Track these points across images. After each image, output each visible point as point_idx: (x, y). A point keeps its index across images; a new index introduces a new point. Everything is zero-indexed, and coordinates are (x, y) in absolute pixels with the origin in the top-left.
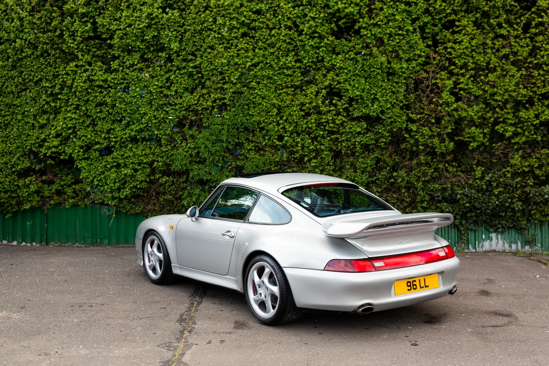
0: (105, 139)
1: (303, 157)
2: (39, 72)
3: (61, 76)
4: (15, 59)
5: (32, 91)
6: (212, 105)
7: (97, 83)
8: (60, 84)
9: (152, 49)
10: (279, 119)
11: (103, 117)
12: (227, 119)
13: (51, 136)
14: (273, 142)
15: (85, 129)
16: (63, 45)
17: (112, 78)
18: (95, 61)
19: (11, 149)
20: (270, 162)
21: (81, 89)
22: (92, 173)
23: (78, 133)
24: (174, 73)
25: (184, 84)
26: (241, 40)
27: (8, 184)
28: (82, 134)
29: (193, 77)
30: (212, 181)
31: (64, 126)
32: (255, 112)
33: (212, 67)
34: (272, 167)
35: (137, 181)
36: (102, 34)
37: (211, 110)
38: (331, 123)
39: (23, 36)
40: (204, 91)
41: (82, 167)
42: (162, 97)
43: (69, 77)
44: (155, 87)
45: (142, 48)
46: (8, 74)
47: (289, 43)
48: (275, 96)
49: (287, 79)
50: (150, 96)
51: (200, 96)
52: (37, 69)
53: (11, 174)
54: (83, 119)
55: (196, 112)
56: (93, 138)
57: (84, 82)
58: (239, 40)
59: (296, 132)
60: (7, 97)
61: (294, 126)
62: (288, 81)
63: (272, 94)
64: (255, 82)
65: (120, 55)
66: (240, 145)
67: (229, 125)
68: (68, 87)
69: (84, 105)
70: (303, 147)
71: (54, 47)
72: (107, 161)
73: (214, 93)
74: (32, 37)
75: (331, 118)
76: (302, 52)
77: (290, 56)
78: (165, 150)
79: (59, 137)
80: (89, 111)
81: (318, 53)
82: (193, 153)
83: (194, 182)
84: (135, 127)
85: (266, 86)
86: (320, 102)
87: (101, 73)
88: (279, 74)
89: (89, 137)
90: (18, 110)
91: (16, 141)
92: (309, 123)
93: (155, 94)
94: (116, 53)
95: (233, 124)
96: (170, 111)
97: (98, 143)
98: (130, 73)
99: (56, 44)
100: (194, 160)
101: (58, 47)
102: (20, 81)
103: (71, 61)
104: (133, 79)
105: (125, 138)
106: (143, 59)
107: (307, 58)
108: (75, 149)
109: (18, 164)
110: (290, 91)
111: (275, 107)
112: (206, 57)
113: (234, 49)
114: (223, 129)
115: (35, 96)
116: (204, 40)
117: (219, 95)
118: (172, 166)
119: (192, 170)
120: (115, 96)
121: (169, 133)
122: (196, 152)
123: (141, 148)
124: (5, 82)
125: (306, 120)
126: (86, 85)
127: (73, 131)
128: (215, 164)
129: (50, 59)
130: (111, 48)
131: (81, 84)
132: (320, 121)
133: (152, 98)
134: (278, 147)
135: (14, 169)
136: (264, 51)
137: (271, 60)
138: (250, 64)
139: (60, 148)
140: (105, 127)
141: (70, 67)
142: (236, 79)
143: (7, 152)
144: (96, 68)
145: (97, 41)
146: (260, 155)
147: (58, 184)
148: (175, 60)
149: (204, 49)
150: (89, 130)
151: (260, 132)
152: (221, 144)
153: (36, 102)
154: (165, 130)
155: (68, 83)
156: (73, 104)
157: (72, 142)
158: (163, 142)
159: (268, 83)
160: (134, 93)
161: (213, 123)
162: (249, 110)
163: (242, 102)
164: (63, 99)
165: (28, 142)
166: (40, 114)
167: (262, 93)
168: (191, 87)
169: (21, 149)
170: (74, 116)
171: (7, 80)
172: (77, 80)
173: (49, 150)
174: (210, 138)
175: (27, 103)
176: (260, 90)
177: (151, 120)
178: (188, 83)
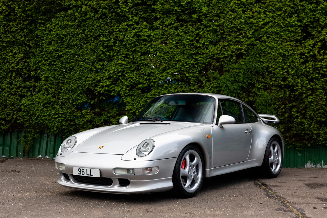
0: (146, 80)
1: (301, 94)
2: (98, 30)
3: (114, 33)
4: (80, 20)
5: (92, 44)
6: (232, 54)
7: (143, 38)
8: (114, 39)
9: (187, 12)
10: (283, 65)
11: (146, 63)
12: (243, 65)
13: (104, 78)
14: (278, 83)
15: (131, 73)
16: (118, 9)
17: (155, 34)
18: (141, 21)
20: (276, 98)
21: (130, 43)
22: (135, 106)
23: (127, 75)
24: (203, 30)
25: (210, 38)
26: (255, 5)
27: (69, 114)
28: (129, 76)
29: (216, 34)
31: (116, 70)
32: (265, 59)
33: (232, 25)
34: (276, 102)
35: (170, 113)
36: (147, 2)
37: (230, 59)
38: (324, 68)
39: (88, 3)
40: (226, 44)
41: (127, 102)
42: (192, 48)
43: (122, 33)
44: (188, 40)
45: (178, 12)
46: (74, 31)
47: (292, 8)
48: (281, 47)
49: (291, 35)
51: (222, 47)
52: (96, 27)
53: (71, 107)
54: (130, 65)
55: (218, 60)
56: (137, 79)
57: (133, 37)
58: (253, 5)
59: (297, 75)
60: (72, 49)
61: (296, 70)
62: (291, 36)
63: (279, 46)
64: (266, 37)
65: (161, 17)
66: (253, 85)
67: (244, 70)
68: (120, 41)
69: (131, 55)
70: (302, 86)
71: (111, 11)
72: (147, 97)
73: (233, 46)
74: (95, 3)
75: (325, 64)
76: (303, 14)
77: (294, 17)
78: (193, 88)
79: (110, 79)
80: (135, 59)
81: (315, 15)
82: (215, 91)
85: (274, 39)
86: (316, 52)
87: (146, 30)
88: (285, 30)
89: (135, 78)
90: (80, 58)
91: (77, 82)
92: (307, 68)
93: (188, 46)
94: (158, 15)
95: (248, 69)
96: (198, 58)
97: (141, 83)
98: (169, 30)
99: (113, 8)
101: (114, 11)
102: (84, 36)
103: (123, 22)
104: (171, 35)
106: (178, 20)
107: (306, 19)
108: (123, 88)
109: (78, 99)
110: (293, 43)
111: (281, 56)
112: (228, 18)
113: (249, 12)
114: (240, 72)
115: (94, 48)
116: (226, 6)
120: (156, 47)
121: (197, 76)
122: (218, 91)
123: (174, 87)
124: (71, 38)
125: (305, 66)
126: (134, 40)
127: (122, 74)
129: (107, 20)
130: (154, 12)
131: (131, 38)
132: (316, 67)
133: (184, 49)
134: (282, 86)
135: (74, 103)
136: (272, 13)
137: (278, 20)
138: (262, 23)
139: (111, 87)
140: (147, 71)
141: (123, 26)
142: (251, 34)
144: (143, 26)
145: (144, 6)
146: (268, 92)
147: (106, 115)
148: (203, 21)
149: (227, 12)
150: (135, 73)
151: (268, 75)
152: (238, 84)
153: (95, 52)
154: (194, 73)
155: (120, 38)
156: (123, 54)
157: (120, 82)
158: (192, 83)
159: (276, 37)
160: (171, 45)
161: (232, 68)
162: (261, 58)
163: (255, 51)
164: (116, 50)
165: (86, 82)
166: (97, 62)
167: (271, 45)
168: (215, 41)
169: (81, 88)
170: (123, 63)
171: (73, 36)
172: (127, 35)
173: (102, 88)
174: (230, 79)
175: (87, 53)
176: (269, 42)
177: (183, 65)
178: (213, 37)
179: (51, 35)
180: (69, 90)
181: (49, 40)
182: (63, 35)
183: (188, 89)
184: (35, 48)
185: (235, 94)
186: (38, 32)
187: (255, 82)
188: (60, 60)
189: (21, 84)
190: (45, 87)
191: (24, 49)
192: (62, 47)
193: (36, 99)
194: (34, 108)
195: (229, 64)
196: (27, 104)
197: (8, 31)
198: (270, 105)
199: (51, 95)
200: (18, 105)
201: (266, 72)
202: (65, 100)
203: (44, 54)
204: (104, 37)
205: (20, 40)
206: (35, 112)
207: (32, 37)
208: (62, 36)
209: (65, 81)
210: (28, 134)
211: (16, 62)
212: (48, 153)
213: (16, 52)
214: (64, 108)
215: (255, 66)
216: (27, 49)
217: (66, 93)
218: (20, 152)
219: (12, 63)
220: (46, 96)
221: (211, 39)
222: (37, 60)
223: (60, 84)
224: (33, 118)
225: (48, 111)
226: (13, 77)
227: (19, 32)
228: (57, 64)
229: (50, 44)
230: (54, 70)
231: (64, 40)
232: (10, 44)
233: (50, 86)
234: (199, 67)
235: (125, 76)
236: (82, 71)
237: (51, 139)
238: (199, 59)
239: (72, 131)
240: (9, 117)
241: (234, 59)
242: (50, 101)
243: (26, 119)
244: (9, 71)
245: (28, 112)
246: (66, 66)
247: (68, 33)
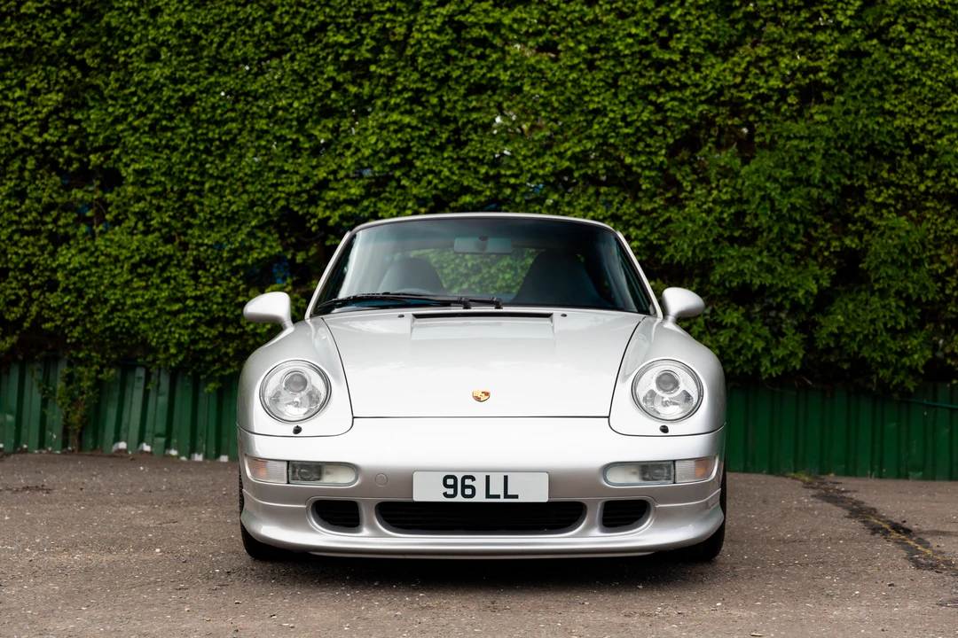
0: (487, 178)
2: (318, 8)
3: (375, 18)
5: (298, 57)
6: (784, 87)
7: (475, 32)
8: (373, 38)
11: (486, 121)
12: (823, 123)
13: (342, 174)
14: (947, 185)
15: (435, 155)
17: (515, 20)
19: (234, 208)
20: (937, 238)
21: (429, 50)
22: (446, 271)
23: (418, 163)
25: (708, 33)
27: (220, 300)
28: (426, 167)
29: (728, 16)
30: (774, 290)
31: (381, 145)
32: (902, 103)
34: (941, 252)
37: (777, 102)
40: (763, 51)
42: (645, 68)
43: (400, 19)
44: (630, 41)
46: (236, 13)
50: (614, 66)
51: (749, 64)
53: (228, 274)
54: (430, 129)
55: (736, 108)
56: (455, 178)
57: (440, 31)
60: (228, 74)
63: (949, 56)
64: (904, 25)
66: (858, 194)
67: (828, 140)
68: (394, 44)
69: (434, 92)
73: (788, 57)
78: (649, 207)
80: (448, 106)
82: (725, 215)
83: (720, 296)
84: (572, 147)
85: (932, 34)
89: (446, 172)
90: (258, 107)
91: (248, 187)
93: (629, 59)
95: (840, 137)
97: (467, 190)
100: (727, 234)
102: (270, 29)
104: (570, 23)
105: (543, 177)
109: (252, 248)
115: (306, 70)
117: (804, 59)
118: (664, 253)
119: (721, 260)
120: (521, 66)
121: (662, 163)
123: (583, 202)
124: (227, 35)
126: (445, 40)
127: (401, 159)
128: (783, 244)
131: (432, 36)
133: (618, 70)
135: (239, 262)
142: (851, 17)
143: (224, 215)
146: (910, 219)
150: (446, 155)
151: (910, 158)
152: (806, 190)
153: (307, 84)
154: (650, 153)
155: (394, 34)
156: (405, 89)
157: (396, 188)
158: (644, 187)
159: (937, 27)
160: (572, 57)
161: (785, 134)
162: (884, 100)
163: (865, 77)
164: (381, 76)
165: (280, 189)
166: (315, 117)
167: (922, 54)
168: (724, 41)
169: (261, 210)
170: (407, 119)
171: (233, 28)
172: (421, 25)
173: (335, 210)
174: (778, 175)
175: (283, 89)
176: (915, 44)
177: (614, 128)
178: (717, 29)
179: (159, 28)
180: (219, 217)
181: (152, 44)
182: (199, 26)
183: (632, 210)
184: (102, 72)
185: (794, 226)
186: (112, 17)
187: (866, 184)
188: (188, 113)
189: (54, 195)
190: (137, 208)
191: (64, 77)
192: (196, 69)
193: (106, 246)
194: (101, 278)
195: (776, 122)
196: (74, 264)
197: (10, 14)
198: (917, 264)
199: (157, 234)
200: (45, 269)
201: (902, 149)
202: (206, 251)
203: (134, 94)
204: (338, 31)
205: (50, 44)
206: (104, 292)
207: (91, 35)
208: (194, 29)
209: (207, 186)
210: (81, 369)
211: (38, 119)
212: (148, 436)
213: (39, 86)
214: (203, 280)
215: (865, 126)
216: (74, 75)
217: (211, 227)
218: (51, 430)
219: (26, 123)
220: (140, 236)
221: (709, 37)
222: (110, 114)
223: (190, 197)
224: (98, 314)
225: (146, 288)
226: (27, 174)
227: (47, 20)
228: (177, 127)
229: (154, 56)
230: (167, 146)
231: (203, 42)
232: (16, 59)
233: (154, 202)
234: (669, 134)
235: (411, 165)
236: (263, 152)
237: (159, 385)
238: (669, 106)
239: (230, 359)
240: (15, 309)
241: (792, 105)
242: (156, 253)
243: (72, 315)
244: (13, 150)
245: (80, 294)
246: (210, 135)
247: (217, 19)
